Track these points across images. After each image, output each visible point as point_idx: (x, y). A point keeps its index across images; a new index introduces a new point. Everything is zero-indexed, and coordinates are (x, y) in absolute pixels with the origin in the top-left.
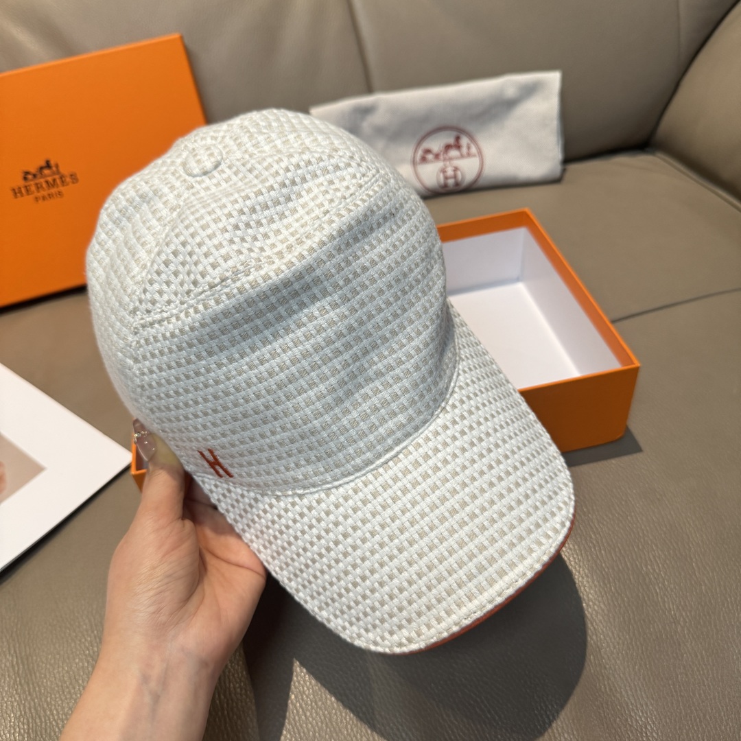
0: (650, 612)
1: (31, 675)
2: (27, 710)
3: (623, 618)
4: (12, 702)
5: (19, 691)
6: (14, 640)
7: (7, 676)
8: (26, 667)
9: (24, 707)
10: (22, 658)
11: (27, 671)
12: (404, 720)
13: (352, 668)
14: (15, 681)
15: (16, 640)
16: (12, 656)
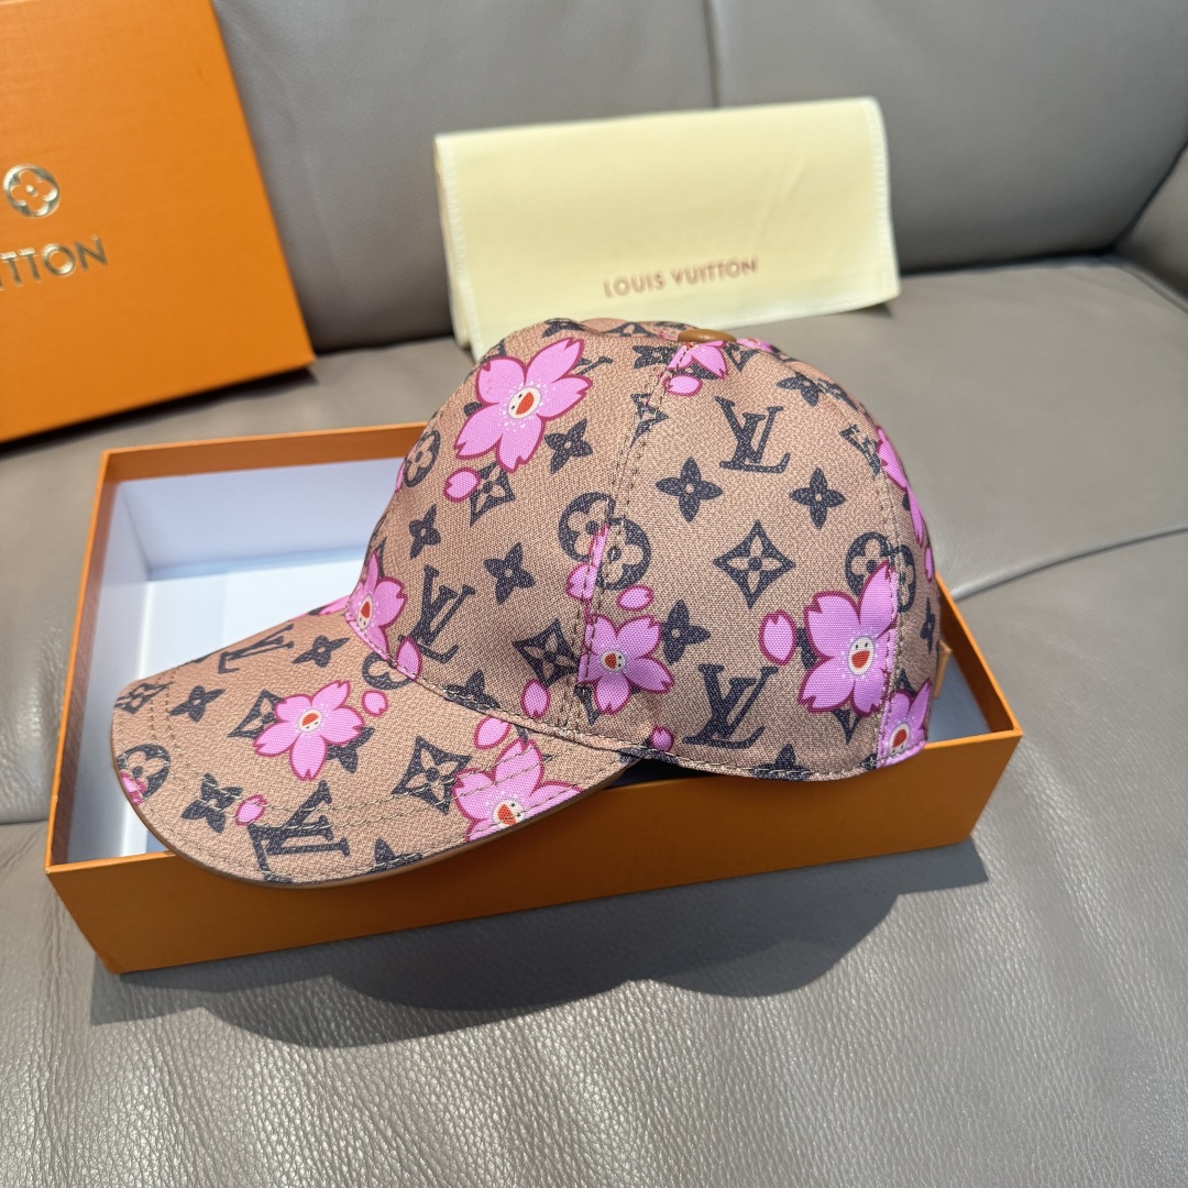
1: (202, 1109)
2: (201, 1174)
4: (170, 1160)
5: (182, 1137)
6: (159, 1040)
7: (154, 1109)
8: (190, 1092)
9: (195, 1169)
10: (180, 1076)
11: (193, 1101)
14: (172, 1116)
15: (166, 1041)
16: (161, 1070)
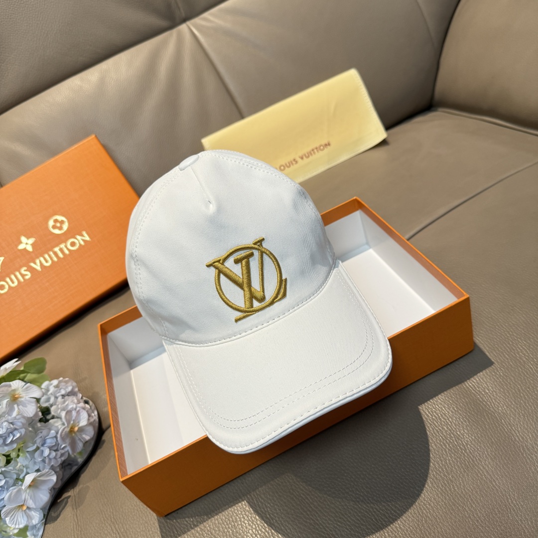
0: (531, 382)
3: (515, 391)
12: (390, 498)
13: (346, 474)
